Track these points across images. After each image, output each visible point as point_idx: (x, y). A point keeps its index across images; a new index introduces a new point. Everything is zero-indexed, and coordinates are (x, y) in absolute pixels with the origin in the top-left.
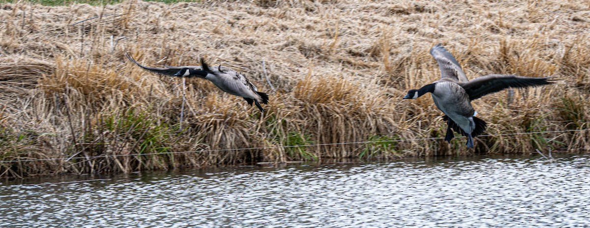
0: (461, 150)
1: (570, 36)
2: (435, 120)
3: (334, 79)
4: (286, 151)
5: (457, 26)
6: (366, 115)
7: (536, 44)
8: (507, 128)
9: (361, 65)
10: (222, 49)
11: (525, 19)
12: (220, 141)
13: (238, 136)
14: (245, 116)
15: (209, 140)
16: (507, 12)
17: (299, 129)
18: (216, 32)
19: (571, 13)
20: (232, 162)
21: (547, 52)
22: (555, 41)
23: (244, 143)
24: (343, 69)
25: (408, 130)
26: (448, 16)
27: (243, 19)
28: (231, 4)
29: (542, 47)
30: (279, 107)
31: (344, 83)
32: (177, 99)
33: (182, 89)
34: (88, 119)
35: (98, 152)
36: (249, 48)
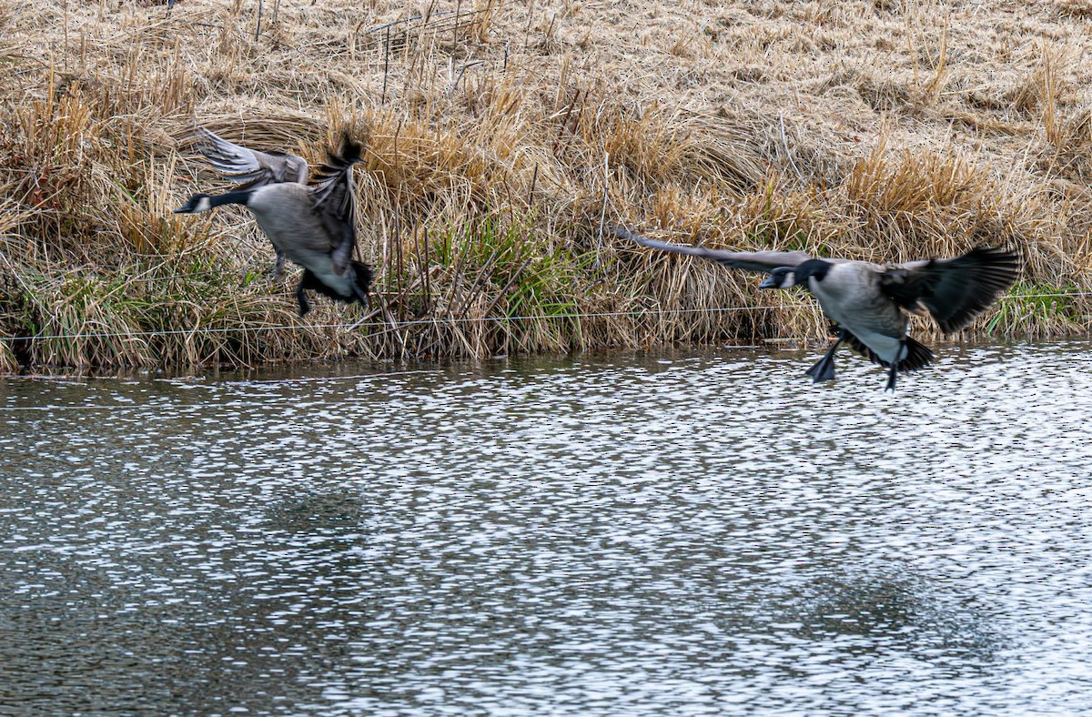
3: (935, 158)
9: (994, 129)
10: (690, 90)
12: (684, 291)
13: (724, 281)
14: (739, 237)
15: (659, 289)
18: (678, 52)
20: (709, 338)
23: (735, 295)
24: (955, 135)
27: (739, 24)
30: (813, 218)
31: (955, 168)
32: (591, 197)
33: (602, 176)
34: (397, 240)
35: (416, 312)
36: (750, 87)
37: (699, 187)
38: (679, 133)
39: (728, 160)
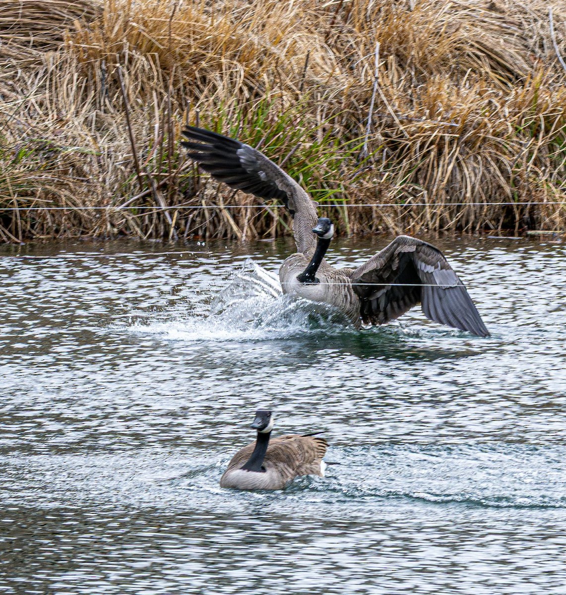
12: (450, 181)
13: (489, 172)
14: (506, 130)
15: (425, 178)
20: (473, 228)
23: (500, 187)
32: (361, 86)
33: (372, 65)
34: (168, 122)
35: (185, 193)
37: (468, 79)
38: (450, 26)
39: (496, 54)
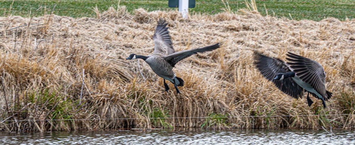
0: (271, 125)
1: (347, 50)
2: (254, 104)
3: (186, 73)
4: (151, 121)
5: (271, 40)
6: (207, 99)
7: (325, 55)
8: (302, 111)
9: (204, 65)
10: (110, 50)
11: (317, 38)
12: (107, 113)
13: (119, 110)
14: (125, 96)
15: (99, 112)
16: (305, 32)
17: (161, 106)
18: (107, 38)
19: (349, 35)
20: (115, 127)
21: (332, 60)
22: (337, 53)
23: (123, 115)
24: (192, 67)
25: (235, 110)
26: (265, 34)
27: (126, 30)
28: (117, 20)
29: (328, 57)
30: (148, 91)
31: (192, 77)
32: (78, 83)
33: (82, 76)
34: (17, 95)
35: (23, 117)
36: (129, 50)
37: (112, 81)
38: (107, 64)
39: (121, 72)
